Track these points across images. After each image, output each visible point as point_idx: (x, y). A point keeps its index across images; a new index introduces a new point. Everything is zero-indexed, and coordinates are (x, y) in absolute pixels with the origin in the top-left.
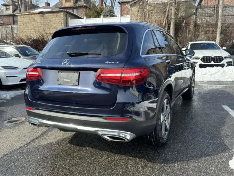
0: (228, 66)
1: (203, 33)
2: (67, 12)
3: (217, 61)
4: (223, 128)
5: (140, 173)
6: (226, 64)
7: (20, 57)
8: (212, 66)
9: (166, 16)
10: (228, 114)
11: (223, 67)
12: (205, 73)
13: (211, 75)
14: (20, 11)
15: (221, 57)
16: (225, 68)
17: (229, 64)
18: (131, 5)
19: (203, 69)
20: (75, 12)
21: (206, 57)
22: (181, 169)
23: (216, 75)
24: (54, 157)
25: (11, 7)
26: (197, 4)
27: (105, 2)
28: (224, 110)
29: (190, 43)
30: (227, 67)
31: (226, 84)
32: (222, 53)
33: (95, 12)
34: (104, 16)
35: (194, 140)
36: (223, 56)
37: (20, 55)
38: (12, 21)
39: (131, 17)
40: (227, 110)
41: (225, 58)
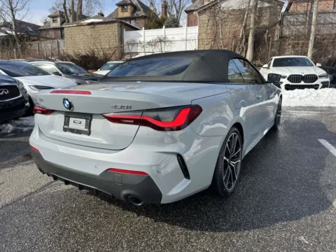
0: (323, 87)
1: (290, 47)
2: (121, 22)
3: (309, 82)
4: (323, 173)
5: (193, 246)
6: (321, 85)
7: (61, 75)
8: (302, 87)
9: (244, 25)
10: (328, 152)
11: (316, 89)
12: (292, 96)
13: (300, 99)
14: (68, 22)
15: (315, 75)
16: (320, 91)
17: (325, 85)
18: (199, 13)
19: (290, 91)
20: (133, 23)
21: (295, 75)
22: (259, 241)
23: (307, 99)
24: (69, 212)
25: (59, 19)
26: (283, 10)
27: (170, 11)
28: (320, 145)
29: (274, 58)
30: (322, 89)
31: (321, 111)
32: (316, 70)
33: (156, 22)
34: (167, 27)
35: (280, 192)
36: (318, 75)
37: (60, 73)
38: (60, 35)
39: (200, 27)
40: (326, 146)
41: (320, 77)
